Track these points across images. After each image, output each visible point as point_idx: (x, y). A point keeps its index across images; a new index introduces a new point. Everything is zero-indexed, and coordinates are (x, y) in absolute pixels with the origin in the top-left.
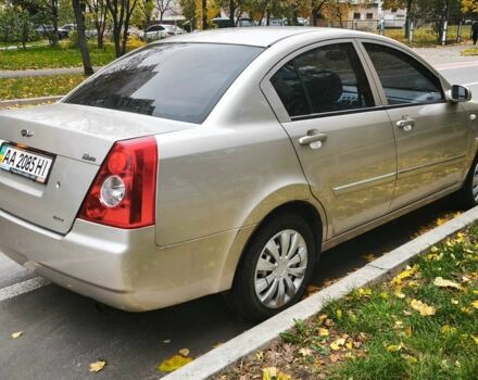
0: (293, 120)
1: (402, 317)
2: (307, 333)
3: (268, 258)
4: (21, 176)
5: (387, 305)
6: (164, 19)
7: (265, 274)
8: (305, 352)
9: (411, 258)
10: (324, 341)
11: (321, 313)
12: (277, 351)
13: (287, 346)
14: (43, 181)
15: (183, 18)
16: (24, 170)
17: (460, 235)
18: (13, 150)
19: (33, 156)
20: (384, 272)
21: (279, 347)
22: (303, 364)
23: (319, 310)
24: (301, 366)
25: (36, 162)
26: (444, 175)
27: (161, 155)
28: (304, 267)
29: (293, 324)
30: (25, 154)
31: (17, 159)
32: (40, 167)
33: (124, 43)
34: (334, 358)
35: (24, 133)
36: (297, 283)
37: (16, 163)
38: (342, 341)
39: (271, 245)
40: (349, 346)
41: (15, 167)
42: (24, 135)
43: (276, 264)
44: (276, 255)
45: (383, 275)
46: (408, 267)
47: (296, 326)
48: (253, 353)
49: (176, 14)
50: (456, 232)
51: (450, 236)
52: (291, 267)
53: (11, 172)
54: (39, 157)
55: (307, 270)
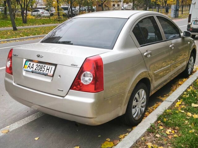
0: (141, 46)
1: (187, 119)
2: (156, 129)
3: (135, 100)
4: (39, 73)
5: (180, 115)
6: (37, 7)
7: (134, 107)
8: (158, 136)
9: (179, 97)
10: (163, 131)
11: (158, 120)
12: (148, 136)
13: (150, 134)
14: (52, 75)
15: (45, 7)
16: (39, 71)
17: (191, 87)
18: (32, 63)
19: (43, 65)
20: (172, 103)
21: (148, 135)
22: (159, 140)
23: (156, 119)
24: (159, 141)
25: (45, 68)
26: (177, 67)
27: (104, 63)
28: (145, 103)
29: (150, 125)
30: (39, 64)
31: (35, 67)
32: (49, 70)
33: (26, 17)
34: (170, 137)
35: (38, 56)
36: (143, 109)
37: (34, 68)
38: (170, 131)
39: (137, 96)
40: (173, 132)
41: (34, 70)
42: (38, 57)
43: (138, 103)
44: (138, 99)
45: (172, 104)
46: (179, 101)
47: (151, 126)
48: (140, 138)
49: (42, 5)
50: (189, 86)
51: (188, 88)
52: (142, 103)
53: (32, 72)
54: (46, 66)
55: (146, 104)
